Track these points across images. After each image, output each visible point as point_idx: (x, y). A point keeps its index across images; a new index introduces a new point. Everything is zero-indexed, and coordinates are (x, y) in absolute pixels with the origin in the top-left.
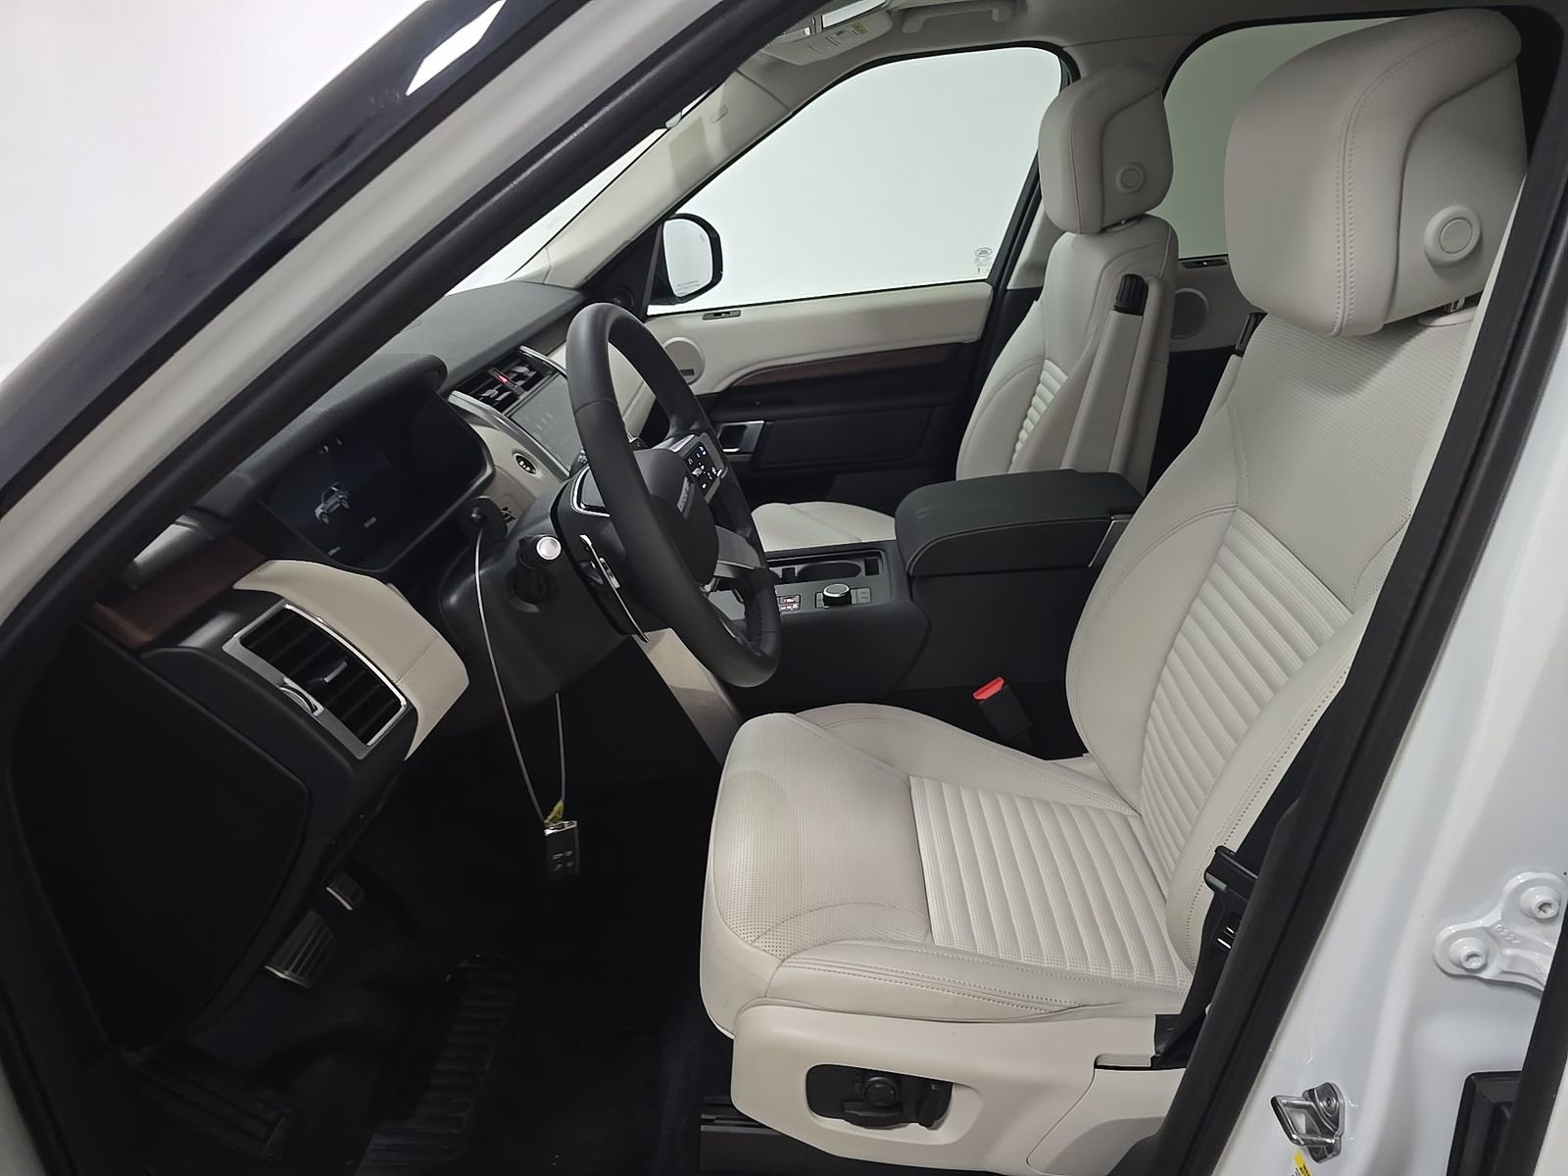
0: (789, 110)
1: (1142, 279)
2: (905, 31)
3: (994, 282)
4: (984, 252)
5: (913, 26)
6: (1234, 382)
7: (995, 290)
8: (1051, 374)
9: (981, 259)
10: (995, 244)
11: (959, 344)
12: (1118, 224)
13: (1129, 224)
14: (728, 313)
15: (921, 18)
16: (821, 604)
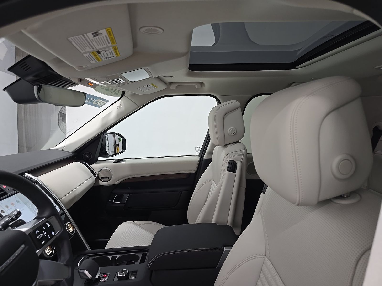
0: (139, 107)
1: (235, 162)
2: (171, 88)
3: (200, 157)
4: (198, 148)
5: (173, 87)
6: (262, 205)
7: (200, 158)
8: (213, 185)
9: (197, 150)
10: (201, 146)
11: (190, 173)
12: (230, 144)
13: (233, 144)
14: (122, 161)
15: (176, 85)
16: (116, 279)
